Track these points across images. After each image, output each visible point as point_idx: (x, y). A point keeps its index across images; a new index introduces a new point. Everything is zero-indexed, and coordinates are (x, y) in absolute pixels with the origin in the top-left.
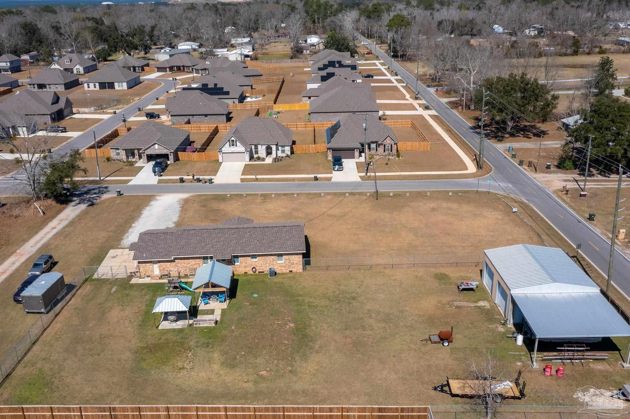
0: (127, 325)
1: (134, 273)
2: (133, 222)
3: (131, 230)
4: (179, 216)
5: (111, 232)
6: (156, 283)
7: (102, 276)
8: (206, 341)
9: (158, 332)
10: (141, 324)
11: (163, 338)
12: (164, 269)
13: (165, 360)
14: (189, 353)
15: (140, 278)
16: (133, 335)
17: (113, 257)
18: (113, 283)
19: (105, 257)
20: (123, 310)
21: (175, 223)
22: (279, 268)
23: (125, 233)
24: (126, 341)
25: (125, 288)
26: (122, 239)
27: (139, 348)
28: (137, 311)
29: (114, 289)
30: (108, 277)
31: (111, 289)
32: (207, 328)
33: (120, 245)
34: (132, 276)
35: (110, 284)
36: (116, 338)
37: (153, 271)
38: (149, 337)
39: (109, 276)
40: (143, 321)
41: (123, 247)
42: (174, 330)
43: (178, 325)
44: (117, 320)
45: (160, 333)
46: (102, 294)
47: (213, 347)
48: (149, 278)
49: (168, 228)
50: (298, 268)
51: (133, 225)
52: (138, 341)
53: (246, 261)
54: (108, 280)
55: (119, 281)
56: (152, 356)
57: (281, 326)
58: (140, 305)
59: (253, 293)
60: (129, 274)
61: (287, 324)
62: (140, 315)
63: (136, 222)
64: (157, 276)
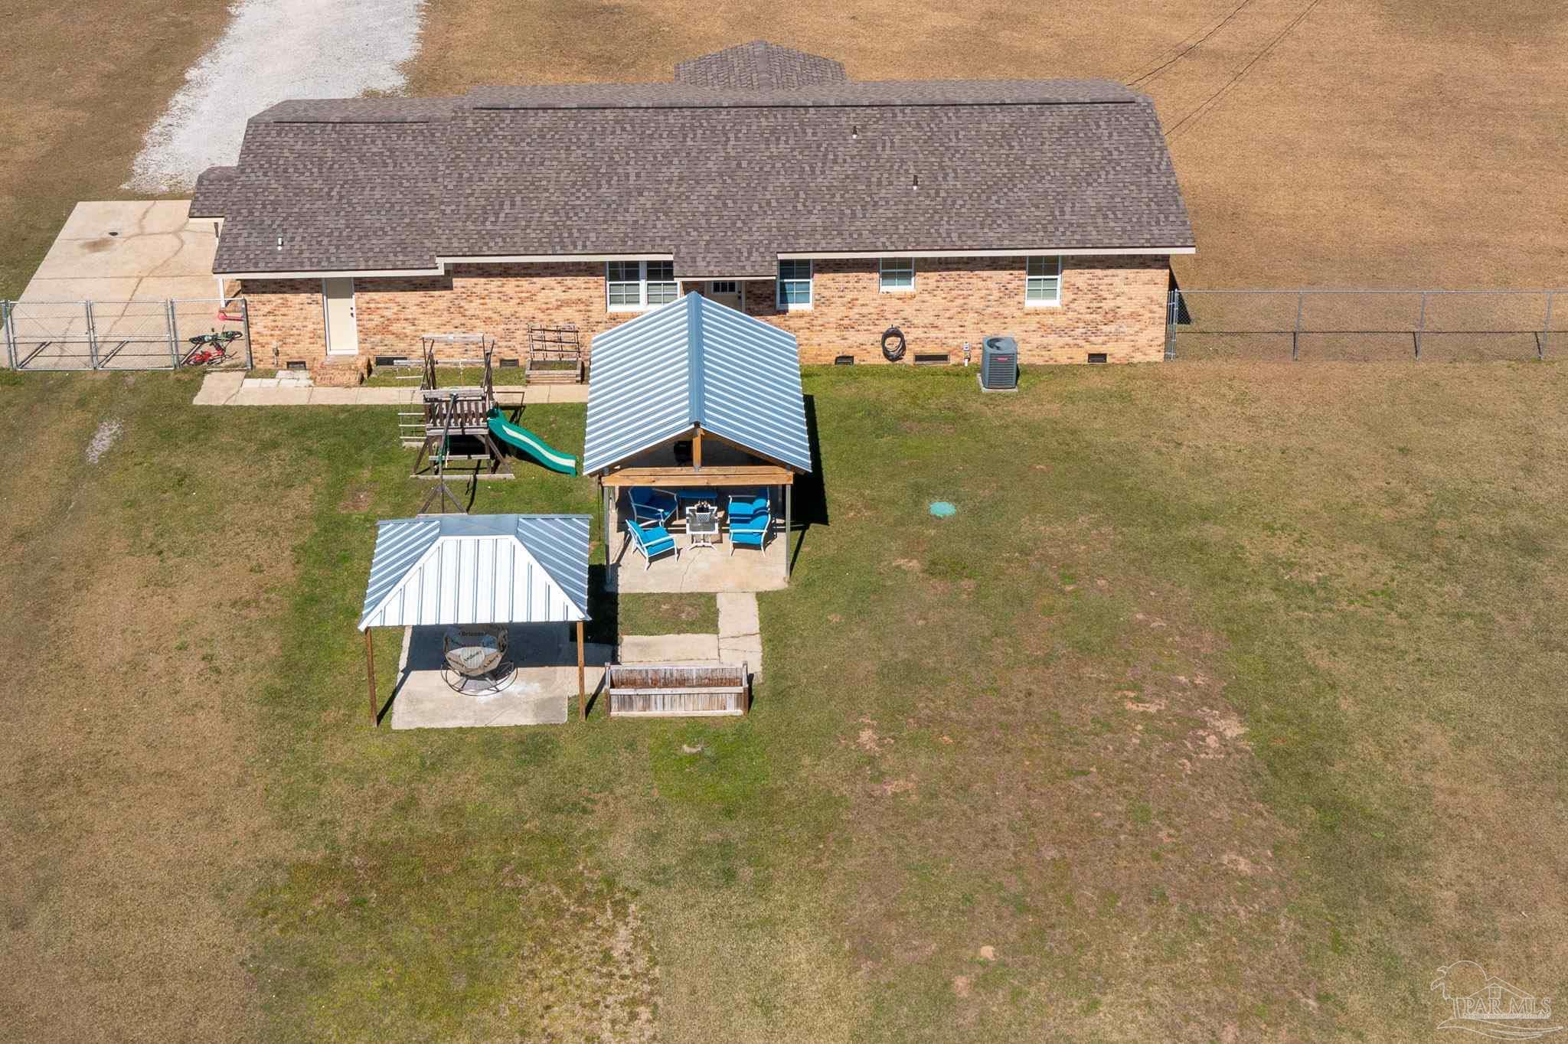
0: (190, 687)
1: (215, 340)
2: (191, 61)
3: (179, 97)
4: (419, 37)
5: (77, 104)
6: (344, 409)
7: (33, 355)
8: (709, 836)
9: (392, 750)
10: (278, 683)
11: (429, 801)
12: (384, 328)
13: (460, 985)
14: (611, 931)
15: (251, 371)
16: (235, 772)
17: (96, 246)
18: (95, 402)
19: (47, 244)
20: (159, 582)
21: (404, 68)
22: (1036, 339)
23: (150, 116)
24: (192, 815)
25: (168, 436)
26: (139, 146)
27: (280, 878)
28: (245, 592)
29: (103, 440)
30: (69, 364)
31: (85, 437)
32: (694, 728)
33: (129, 175)
34: (205, 357)
35: (82, 404)
36: (125, 791)
37: (321, 336)
38: (337, 788)
39: (74, 358)
40: (288, 667)
41: (146, 188)
42: (490, 740)
43: (508, 702)
44: (129, 653)
45: (403, 758)
46: (35, 471)
47: (762, 887)
48: (303, 376)
49: (371, 95)
50: (1142, 340)
51: (192, 74)
52: (265, 819)
53: (849, 296)
54: (67, 379)
55: (134, 391)
56: (371, 943)
57: (1166, 736)
58: (264, 553)
59: (922, 493)
60: (186, 348)
61: (1203, 725)
62: (270, 622)
63: (205, 61)
64: (344, 365)
